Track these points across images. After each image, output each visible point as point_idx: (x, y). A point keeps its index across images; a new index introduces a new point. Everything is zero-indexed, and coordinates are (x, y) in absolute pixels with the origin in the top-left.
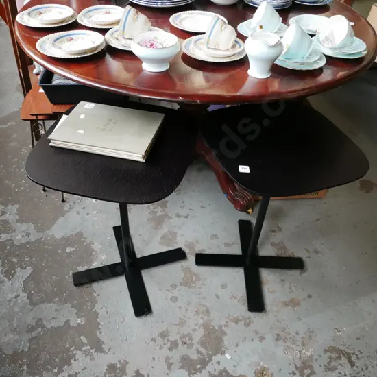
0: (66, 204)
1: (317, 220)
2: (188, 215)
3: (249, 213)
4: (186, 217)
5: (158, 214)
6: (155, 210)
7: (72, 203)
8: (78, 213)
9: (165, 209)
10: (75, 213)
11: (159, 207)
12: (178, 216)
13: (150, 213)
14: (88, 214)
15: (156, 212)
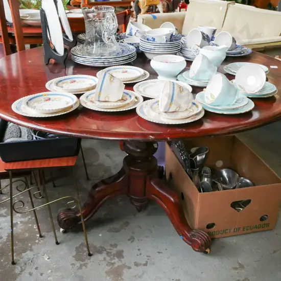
0: (17, 266)
1: (275, 252)
2: (147, 262)
3: (207, 253)
4: (145, 265)
5: (116, 266)
6: (113, 261)
7: (22, 265)
8: (31, 274)
9: (122, 260)
10: (28, 275)
11: (116, 258)
12: (137, 264)
13: (107, 265)
14: (41, 274)
15: (113, 264)
